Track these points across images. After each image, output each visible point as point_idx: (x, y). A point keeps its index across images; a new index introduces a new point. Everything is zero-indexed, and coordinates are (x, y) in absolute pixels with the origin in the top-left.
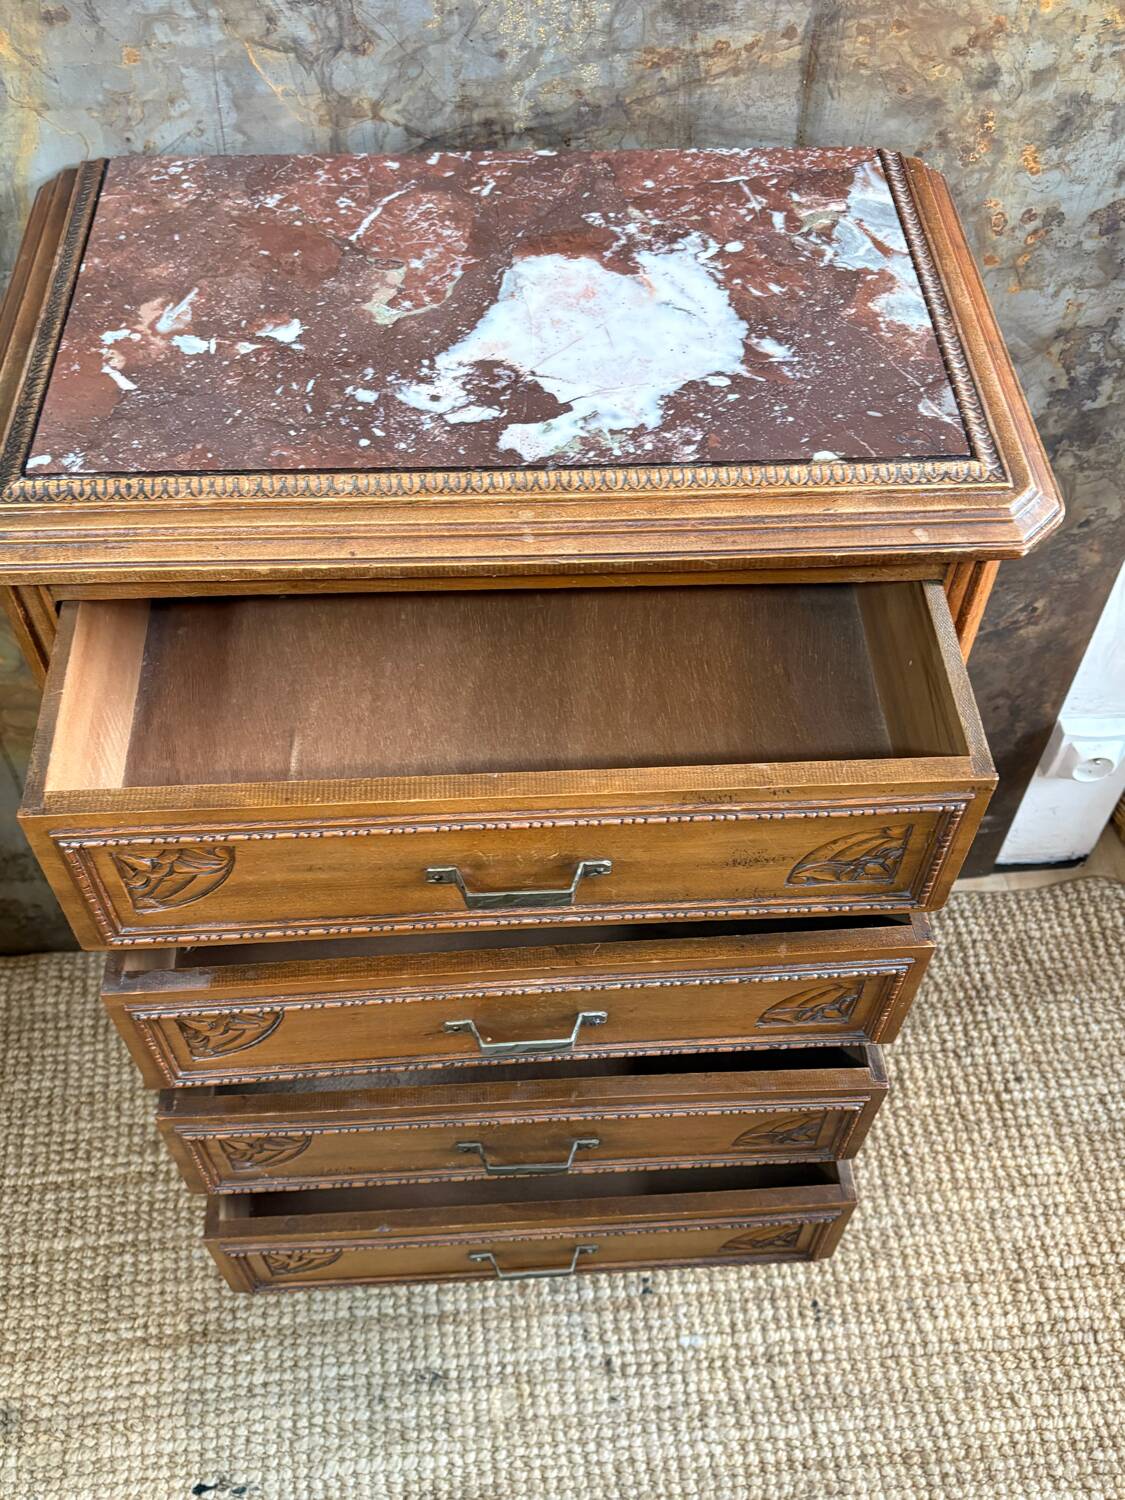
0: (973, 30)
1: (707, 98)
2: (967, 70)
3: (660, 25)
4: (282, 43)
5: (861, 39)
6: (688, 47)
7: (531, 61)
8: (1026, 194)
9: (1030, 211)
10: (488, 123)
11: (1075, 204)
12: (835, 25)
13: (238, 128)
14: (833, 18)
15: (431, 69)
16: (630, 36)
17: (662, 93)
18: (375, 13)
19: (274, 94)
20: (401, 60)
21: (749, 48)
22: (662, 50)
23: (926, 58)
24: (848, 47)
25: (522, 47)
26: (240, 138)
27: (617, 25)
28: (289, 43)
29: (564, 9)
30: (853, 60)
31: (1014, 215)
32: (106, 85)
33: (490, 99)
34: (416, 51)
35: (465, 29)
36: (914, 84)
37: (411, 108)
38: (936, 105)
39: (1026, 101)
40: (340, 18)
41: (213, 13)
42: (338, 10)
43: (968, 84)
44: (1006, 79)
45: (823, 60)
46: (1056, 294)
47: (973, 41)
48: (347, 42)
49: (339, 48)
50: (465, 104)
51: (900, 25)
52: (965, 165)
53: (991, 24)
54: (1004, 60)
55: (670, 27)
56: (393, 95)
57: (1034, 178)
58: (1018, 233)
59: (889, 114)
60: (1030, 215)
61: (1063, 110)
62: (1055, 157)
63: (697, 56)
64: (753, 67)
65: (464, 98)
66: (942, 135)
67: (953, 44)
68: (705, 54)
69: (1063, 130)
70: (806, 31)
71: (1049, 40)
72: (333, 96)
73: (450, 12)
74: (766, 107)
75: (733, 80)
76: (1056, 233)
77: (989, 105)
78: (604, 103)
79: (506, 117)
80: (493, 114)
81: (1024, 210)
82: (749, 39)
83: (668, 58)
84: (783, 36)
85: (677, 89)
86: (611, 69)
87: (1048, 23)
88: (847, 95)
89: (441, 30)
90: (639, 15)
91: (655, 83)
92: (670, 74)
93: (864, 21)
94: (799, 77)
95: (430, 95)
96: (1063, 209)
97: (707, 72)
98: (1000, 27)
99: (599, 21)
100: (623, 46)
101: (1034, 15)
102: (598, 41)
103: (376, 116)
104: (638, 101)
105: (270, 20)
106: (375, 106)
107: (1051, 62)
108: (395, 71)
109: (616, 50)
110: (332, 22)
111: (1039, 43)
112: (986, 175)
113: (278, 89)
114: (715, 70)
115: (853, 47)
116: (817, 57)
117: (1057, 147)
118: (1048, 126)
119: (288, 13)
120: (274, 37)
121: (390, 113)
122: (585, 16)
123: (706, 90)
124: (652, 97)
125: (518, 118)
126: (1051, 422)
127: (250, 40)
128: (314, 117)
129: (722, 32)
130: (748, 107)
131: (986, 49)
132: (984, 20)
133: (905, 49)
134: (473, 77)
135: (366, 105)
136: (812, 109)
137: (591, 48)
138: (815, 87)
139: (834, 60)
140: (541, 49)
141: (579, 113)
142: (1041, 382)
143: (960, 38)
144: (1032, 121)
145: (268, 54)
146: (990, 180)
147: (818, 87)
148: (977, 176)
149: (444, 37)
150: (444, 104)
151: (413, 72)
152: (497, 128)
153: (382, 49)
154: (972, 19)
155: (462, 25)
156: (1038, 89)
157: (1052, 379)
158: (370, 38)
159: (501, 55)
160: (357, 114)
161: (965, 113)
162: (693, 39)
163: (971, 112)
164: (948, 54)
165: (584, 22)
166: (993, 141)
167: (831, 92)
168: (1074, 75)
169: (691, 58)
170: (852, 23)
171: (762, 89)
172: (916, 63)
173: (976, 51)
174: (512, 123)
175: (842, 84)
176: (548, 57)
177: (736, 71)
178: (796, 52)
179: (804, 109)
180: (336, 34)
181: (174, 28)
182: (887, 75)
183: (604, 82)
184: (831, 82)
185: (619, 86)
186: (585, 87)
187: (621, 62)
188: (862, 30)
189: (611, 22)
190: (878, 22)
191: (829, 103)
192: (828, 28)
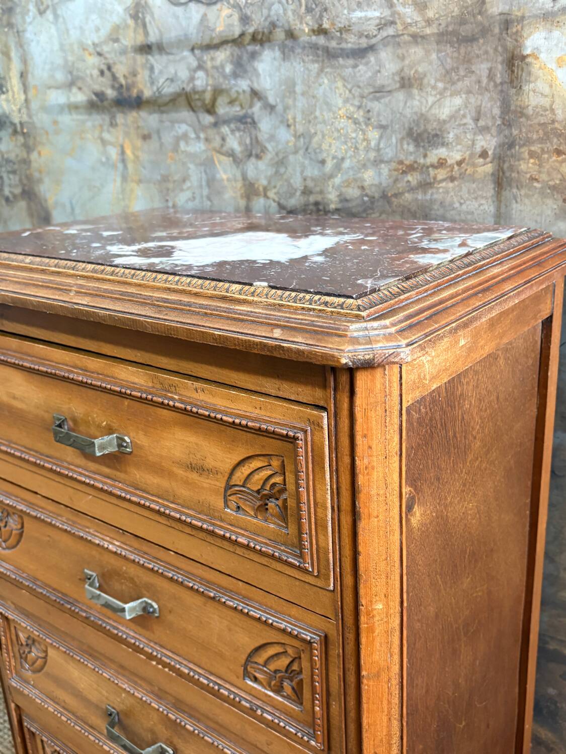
1: (435, 196)
3: (405, 146)
4: (227, 152)
5: (532, 161)
6: (422, 161)
7: (338, 167)
10: (317, 204)
12: (513, 151)
13: (209, 198)
14: (511, 145)
15: (290, 169)
16: (389, 153)
17: (409, 191)
18: (266, 136)
19: (223, 180)
20: (277, 163)
21: (459, 163)
22: (407, 162)
24: (523, 167)
25: (334, 158)
26: (209, 203)
27: (382, 145)
28: (230, 152)
30: (528, 176)
32: (162, 172)
33: (318, 189)
34: (283, 158)
35: (305, 147)
37: (281, 191)
40: (251, 139)
41: (202, 135)
42: (250, 135)
45: (508, 174)
48: (254, 152)
49: (250, 155)
50: (306, 192)
55: (411, 148)
56: (273, 184)
59: (558, 217)
63: (428, 167)
64: (462, 175)
65: (305, 187)
68: (433, 166)
70: (494, 154)
72: (247, 183)
73: (299, 136)
74: (472, 205)
75: (451, 185)
78: (377, 195)
79: (326, 200)
80: (319, 198)
82: (458, 157)
83: (411, 168)
84: (480, 156)
85: (417, 189)
86: (380, 174)
88: (526, 201)
89: (295, 146)
90: (394, 140)
91: (404, 184)
92: (413, 178)
93: (533, 148)
94: (492, 186)
95: (290, 185)
97: (435, 178)
99: (373, 144)
100: (386, 159)
102: (372, 155)
103: (266, 196)
104: (396, 195)
105: (223, 139)
106: (265, 189)
108: (274, 170)
109: (382, 161)
110: (248, 141)
113: (224, 177)
114: (440, 177)
115: (527, 166)
116: (503, 173)
119: (230, 136)
120: (225, 149)
121: (271, 194)
122: (364, 140)
123: (434, 191)
124: (402, 194)
125: (332, 202)
127: (215, 150)
128: (239, 194)
129: (442, 152)
130: (461, 204)
133: (564, 170)
134: (310, 175)
135: (261, 189)
136: (503, 210)
137: (369, 160)
138: (504, 193)
139: (515, 175)
140: (343, 159)
141: (364, 203)
145: (223, 158)
147: (506, 194)
149: (296, 152)
150: (296, 190)
151: (282, 170)
152: (321, 207)
153: (268, 156)
155: (305, 143)
158: (264, 150)
159: (323, 162)
160: (257, 194)
162: (425, 156)
165: (365, 144)
167: (515, 198)
169: (424, 169)
170: (525, 149)
171: (469, 192)
174: (328, 205)
175: (523, 192)
176: (347, 164)
177: (452, 179)
178: (489, 168)
179: (498, 209)
180: (249, 147)
181: (187, 143)
182: (554, 188)
183: (376, 182)
184: (515, 190)
185: (384, 185)
186: (366, 184)
187: (385, 169)
188: (532, 155)
189: (379, 144)
190: (543, 150)
191: (514, 206)
192: (508, 153)
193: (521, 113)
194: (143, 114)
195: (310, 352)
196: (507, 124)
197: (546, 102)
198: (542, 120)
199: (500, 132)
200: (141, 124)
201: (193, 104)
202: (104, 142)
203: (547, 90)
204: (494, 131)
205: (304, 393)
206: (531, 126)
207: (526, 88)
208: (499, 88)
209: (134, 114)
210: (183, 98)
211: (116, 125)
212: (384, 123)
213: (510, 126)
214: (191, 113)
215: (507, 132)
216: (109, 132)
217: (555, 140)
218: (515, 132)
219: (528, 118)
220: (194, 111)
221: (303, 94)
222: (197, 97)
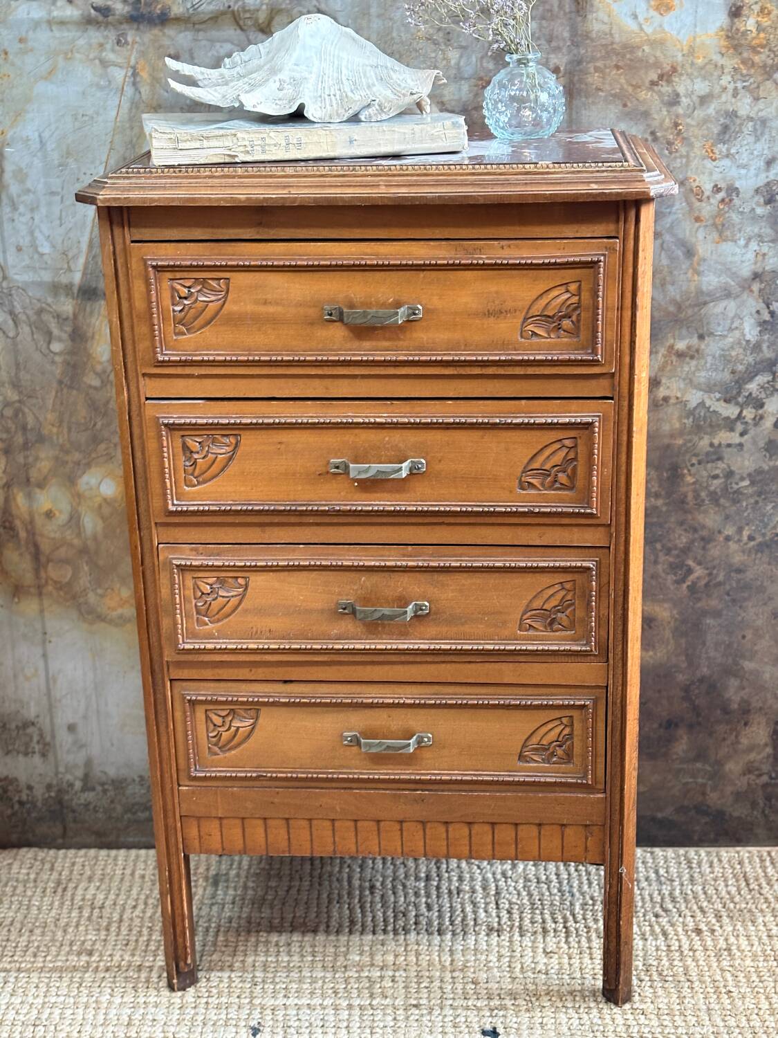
0: (659, 72)
2: (660, 94)
3: (485, 64)
5: (597, 74)
8: (711, 174)
9: (716, 186)
11: (743, 182)
12: (581, 67)
14: (579, 62)
16: (469, 70)
22: (487, 79)
23: (636, 87)
24: (590, 80)
27: (462, 64)
29: (433, 55)
30: (594, 87)
31: (708, 188)
36: (632, 102)
38: (646, 114)
39: (699, 114)
43: (662, 101)
44: (684, 101)
45: (577, 86)
46: (746, 245)
47: (661, 77)
51: (618, 67)
52: (671, 153)
53: (669, 68)
54: (681, 90)
55: (491, 66)
57: (714, 163)
58: (712, 201)
59: (619, 119)
60: (717, 189)
61: (722, 121)
62: (724, 150)
66: (653, 133)
67: (650, 79)
69: (725, 133)
70: (565, 69)
71: (704, 78)
76: (736, 201)
77: (677, 116)
78: (456, 109)
81: (712, 185)
84: (554, 72)
86: (460, 90)
87: (702, 68)
88: (593, 108)
90: (474, 59)
93: (597, 64)
96: (737, 185)
98: (674, 70)
99: (453, 62)
100: (466, 76)
101: (692, 64)
102: (452, 73)
104: (475, 109)
107: (707, 90)
109: (462, 78)
111: (699, 80)
112: (684, 160)
115: (594, 79)
116: (574, 85)
117: (724, 144)
118: (716, 130)
122: (444, 59)
126: (765, 346)
131: (669, 82)
132: (665, 65)
133: (623, 81)
136: (574, 116)
138: (574, 102)
139: (583, 86)
142: (751, 315)
143: (654, 77)
144: (705, 127)
146: (687, 164)
147: (577, 102)
148: (679, 160)
154: (657, 65)
156: (705, 107)
157: (758, 312)
161: (664, 121)
163: (667, 120)
164: (647, 84)
165: (444, 62)
166: (684, 139)
167: (584, 105)
168: (724, 98)
170: (591, 66)
172: (630, 89)
173: (664, 83)
175: (590, 100)
179: (570, 115)
182: (615, 96)
183: (456, 97)
184: (584, 99)
185: (464, 99)
186: (445, 99)
187: (465, 87)
188: (597, 69)
189: (459, 62)
190: (605, 65)
191: (584, 112)
192: (577, 68)
193: (587, 36)
194: (170, 31)
195: (627, 193)
196: (576, 44)
197: (606, 28)
198: (604, 42)
199: (570, 52)
200: (166, 42)
201: (241, 23)
202: (104, 64)
203: (606, 19)
204: (564, 50)
205: (599, 229)
206: (595, 46)
207: (589, 17)
208: (568, 16)
209: (156, 31)
210: (229, 16)
211: (126, 43)
212: (464, 44)
213: (577, 46)
214: (239, 31)
215: (575, 51)
216: (113, 50)
217: (614, 58)
218: (583, 52)
219: (592, 40)
220: (242, 29)
221: (379, 16)
222: (248, 15)
